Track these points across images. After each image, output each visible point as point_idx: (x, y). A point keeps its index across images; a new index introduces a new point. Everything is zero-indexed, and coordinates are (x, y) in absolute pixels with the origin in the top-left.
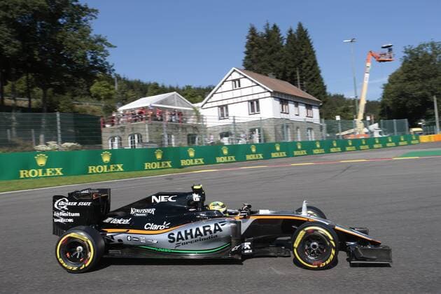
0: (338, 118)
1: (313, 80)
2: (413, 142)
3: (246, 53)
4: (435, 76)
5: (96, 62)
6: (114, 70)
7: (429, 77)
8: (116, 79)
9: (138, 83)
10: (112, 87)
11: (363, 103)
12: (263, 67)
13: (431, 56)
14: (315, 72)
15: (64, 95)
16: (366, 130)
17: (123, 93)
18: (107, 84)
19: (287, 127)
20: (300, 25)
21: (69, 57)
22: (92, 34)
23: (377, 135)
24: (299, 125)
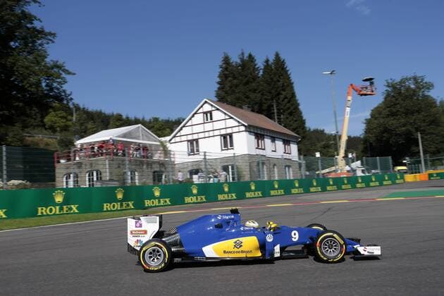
0: (318, 155)
1: (291, 114)
2: (397, 181)
3: (219, 83)
4: (419, 111)
5: (51, 89)
6: (72, 99)
7: (412, 113)
8: (74, 109)
9: (100, 114)
10: (69, 117)
11: (344, 139)
12: (238, 99)
13: (414, 91)
14: (292, 105)
15: (14, 126)
16: (348, 168)
17: (82, 124)
18: (64, 114)
19: (263, 164)
20: (277, 55)
21: (20, 85)
22: (47, 60)
23: (359, 173)
24: (276, 162)
